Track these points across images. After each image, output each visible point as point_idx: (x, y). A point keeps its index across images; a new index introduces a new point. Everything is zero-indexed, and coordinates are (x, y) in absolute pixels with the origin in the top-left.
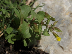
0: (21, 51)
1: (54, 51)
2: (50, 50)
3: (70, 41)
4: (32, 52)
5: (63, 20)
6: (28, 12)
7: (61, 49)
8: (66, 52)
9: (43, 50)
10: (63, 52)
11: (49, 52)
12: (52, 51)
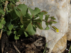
0: (22, 40)
1: (48, 34)
2: (45, 34)
3: (60, 24)
4: (31, 39)
5: (50, 6)
6: (26, 10)
7: (54, 31)
8: (58, 33)
9: (39, 35)
10: (55, 34)
11: (45, 35)
12: (47, 35)
